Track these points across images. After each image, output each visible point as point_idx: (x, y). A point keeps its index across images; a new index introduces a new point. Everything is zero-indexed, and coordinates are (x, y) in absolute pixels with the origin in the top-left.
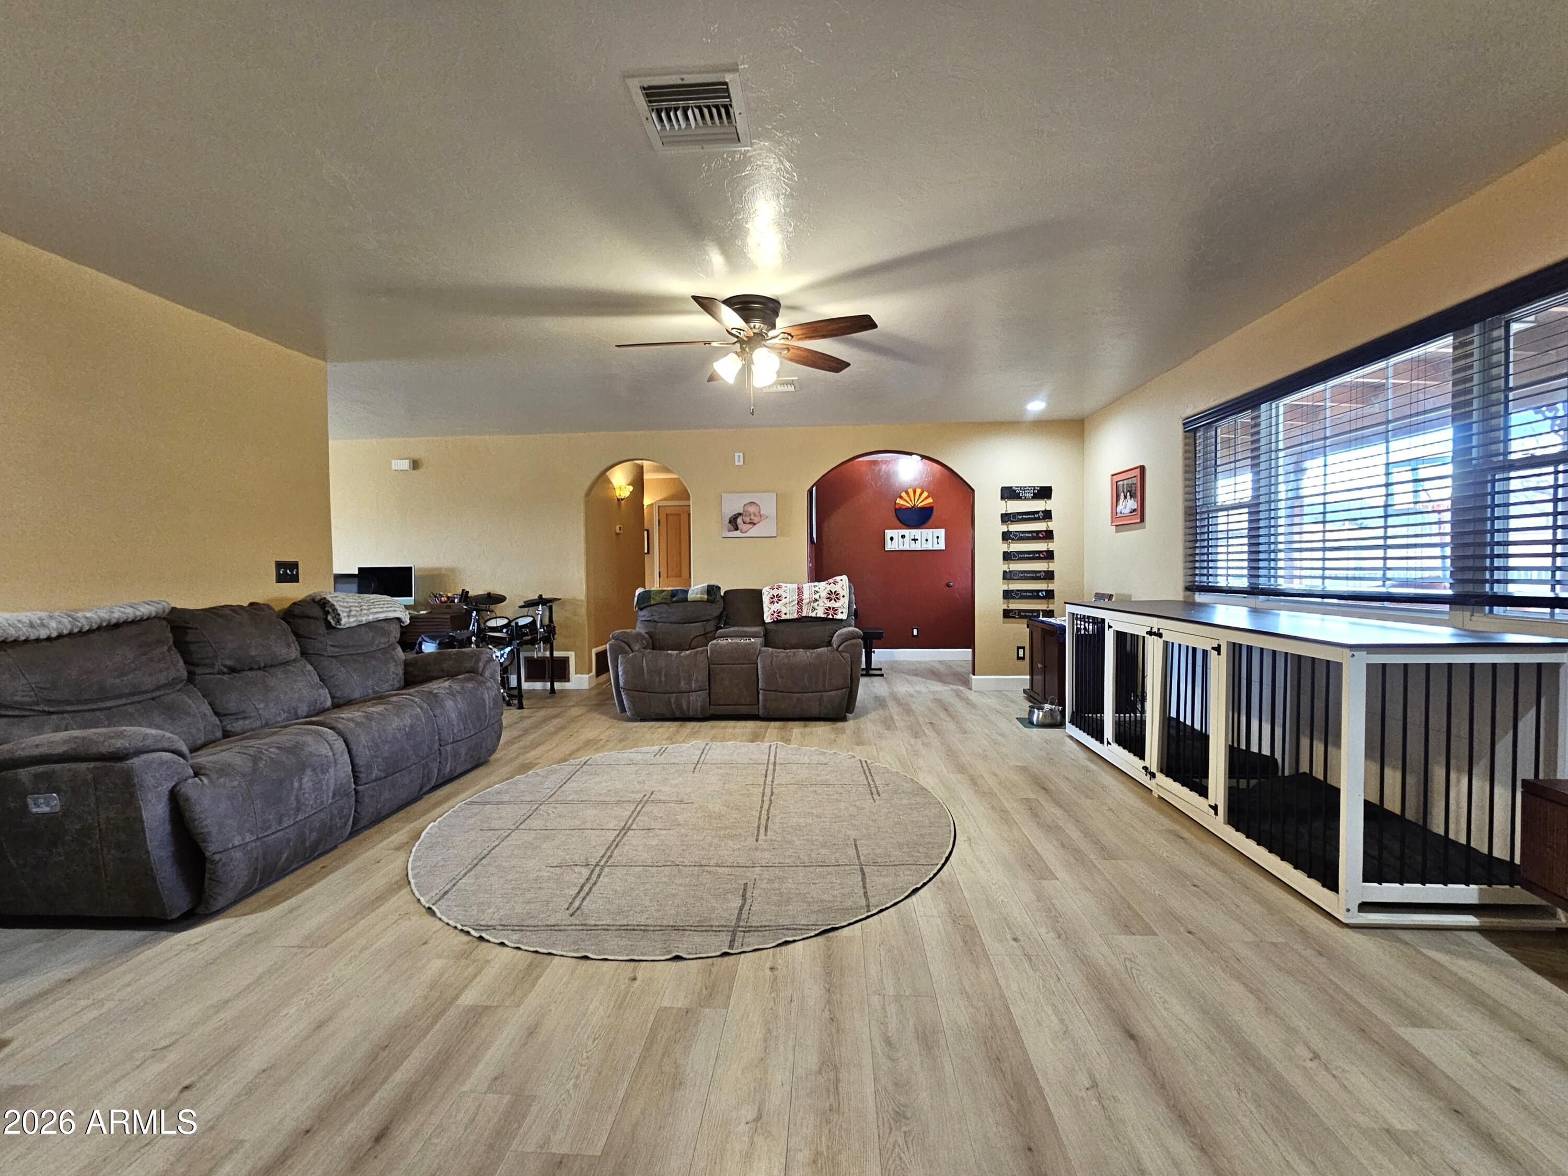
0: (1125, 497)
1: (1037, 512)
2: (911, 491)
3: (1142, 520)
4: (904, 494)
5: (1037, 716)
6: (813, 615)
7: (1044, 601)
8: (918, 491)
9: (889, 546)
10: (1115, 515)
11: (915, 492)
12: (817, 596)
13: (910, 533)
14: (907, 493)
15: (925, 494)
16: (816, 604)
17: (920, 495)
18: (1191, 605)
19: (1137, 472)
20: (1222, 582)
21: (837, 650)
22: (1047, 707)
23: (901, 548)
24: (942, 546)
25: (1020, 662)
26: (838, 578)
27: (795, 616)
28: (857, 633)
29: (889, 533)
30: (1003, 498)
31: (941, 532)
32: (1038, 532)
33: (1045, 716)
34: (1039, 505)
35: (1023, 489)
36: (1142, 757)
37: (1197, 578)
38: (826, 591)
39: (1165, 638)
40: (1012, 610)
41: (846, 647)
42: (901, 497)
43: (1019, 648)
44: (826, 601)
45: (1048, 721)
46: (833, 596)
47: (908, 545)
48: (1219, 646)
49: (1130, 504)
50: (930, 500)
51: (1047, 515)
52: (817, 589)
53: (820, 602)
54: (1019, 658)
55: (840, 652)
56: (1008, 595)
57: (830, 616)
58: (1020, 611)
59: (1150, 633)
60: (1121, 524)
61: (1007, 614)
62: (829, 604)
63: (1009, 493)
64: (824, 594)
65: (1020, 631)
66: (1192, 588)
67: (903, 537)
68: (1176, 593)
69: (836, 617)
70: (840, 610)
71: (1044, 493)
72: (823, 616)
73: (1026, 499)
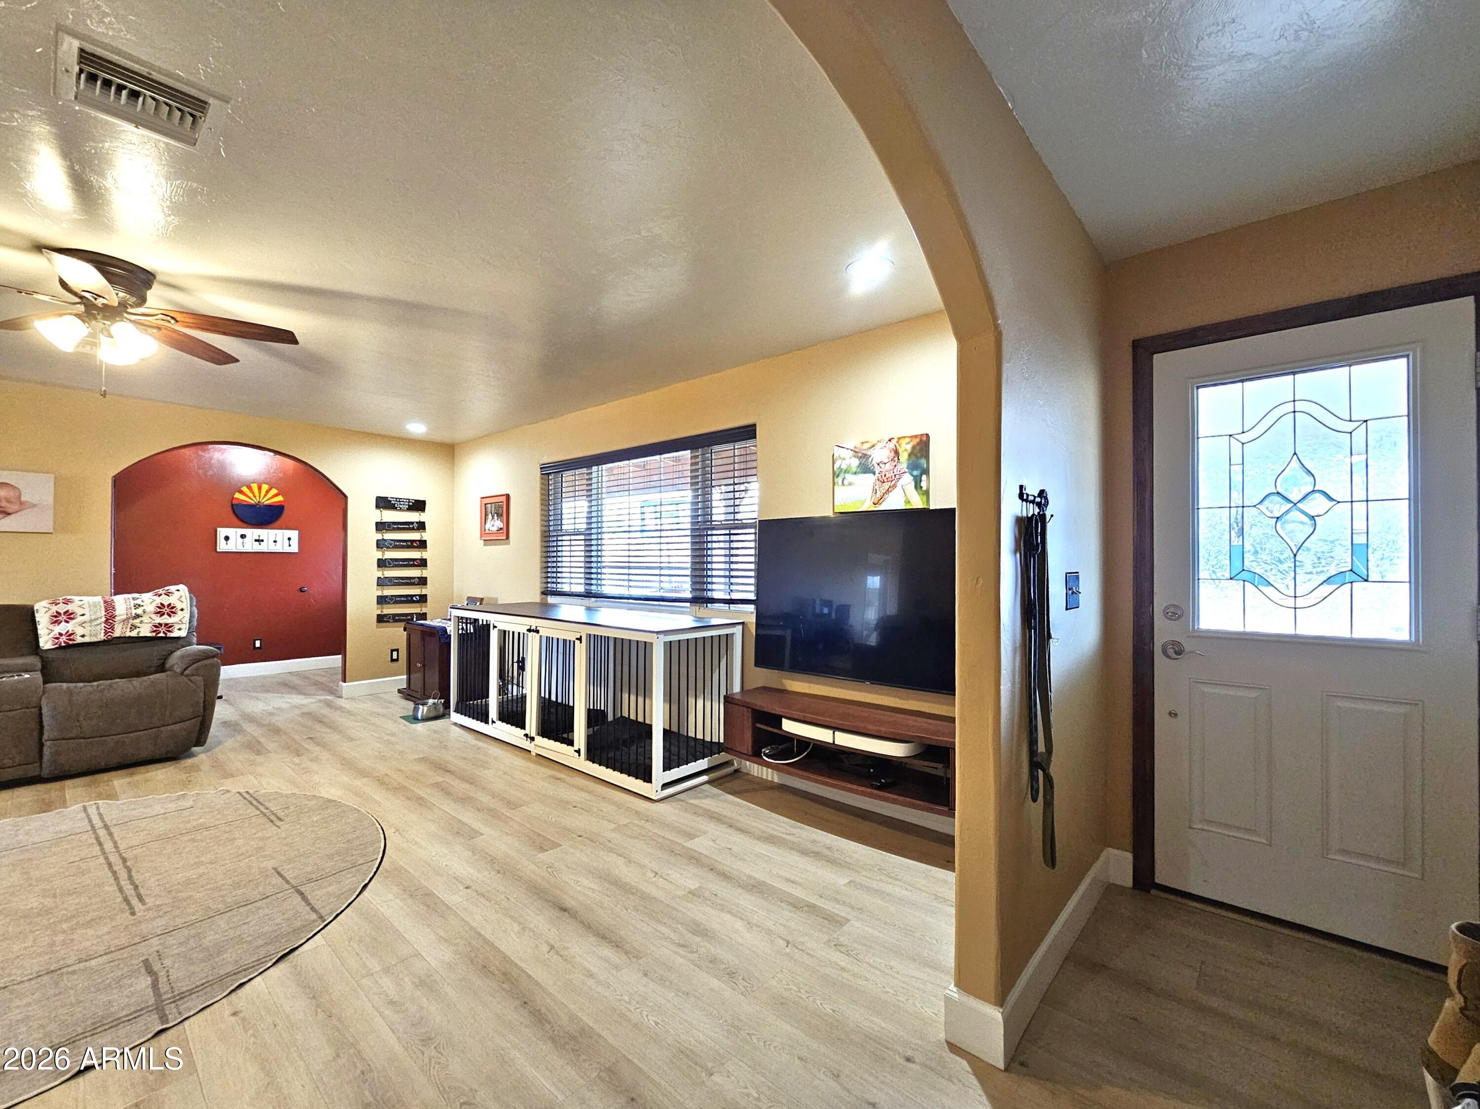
0: (493, 518)
1: (412, 523)
2: (255, 487)
3: (508, 538)
4: (245, 489)
5: (422, 710)
6: (134, 634)
7: (418, 605)
8: (265, 487)
9: (222, 546)
10: (483, 532)
11: (260, 488)
12: (139, 611)
13: (252, 533)
14: (250, 488)
15: (274, 491)
16: (138, 620)
17: (267, 492)
18: (545, 606)
19: (504, 499)
20: (566, 588)
21: (182, 674)
22: (431, 701)
23: (240, 549)
24: (295, 548)
25: (395, 664)
26: (172, 588)
27: (101, 637)
28: (211, 651)
29: (222, 532)
30: (378, 507)
31: (294, 534)
32: (412, 541)
33: (429, 710)
34: (414, 517)
35: (399, 500)
36: (523, 727)
37: (549, 585)
38: (154, 604)
39: (540, 634)
40: (386, 615)
41: (197, 669)
42: (241, 492)
43: (392, 651)
44: (154, 616)
45: (432, 715)
46: (167, 610)
47: (250, 546)
48: (581, 637)
49: (494, 524)
50: (280, 498)
51: (421, 526)
52: (138, 602)
53: (145, 619)
54: (392, 660)
55: (187, 676)
56: (382, 600)
57: (162, 635)
58: (394, 615)
59: (529, 630)
60: (489, 539)
61: (381, 619)
62: (158, 620)
63: (383, 503)
64: (151, 608)
65: (397, 635)
66: (545, 593)
67: (243, 536)
68: (537, 598)
69: (169, 635)
70: (177, 627)
71: (419, 506)
72: (150, 635)
73: (401, 510)
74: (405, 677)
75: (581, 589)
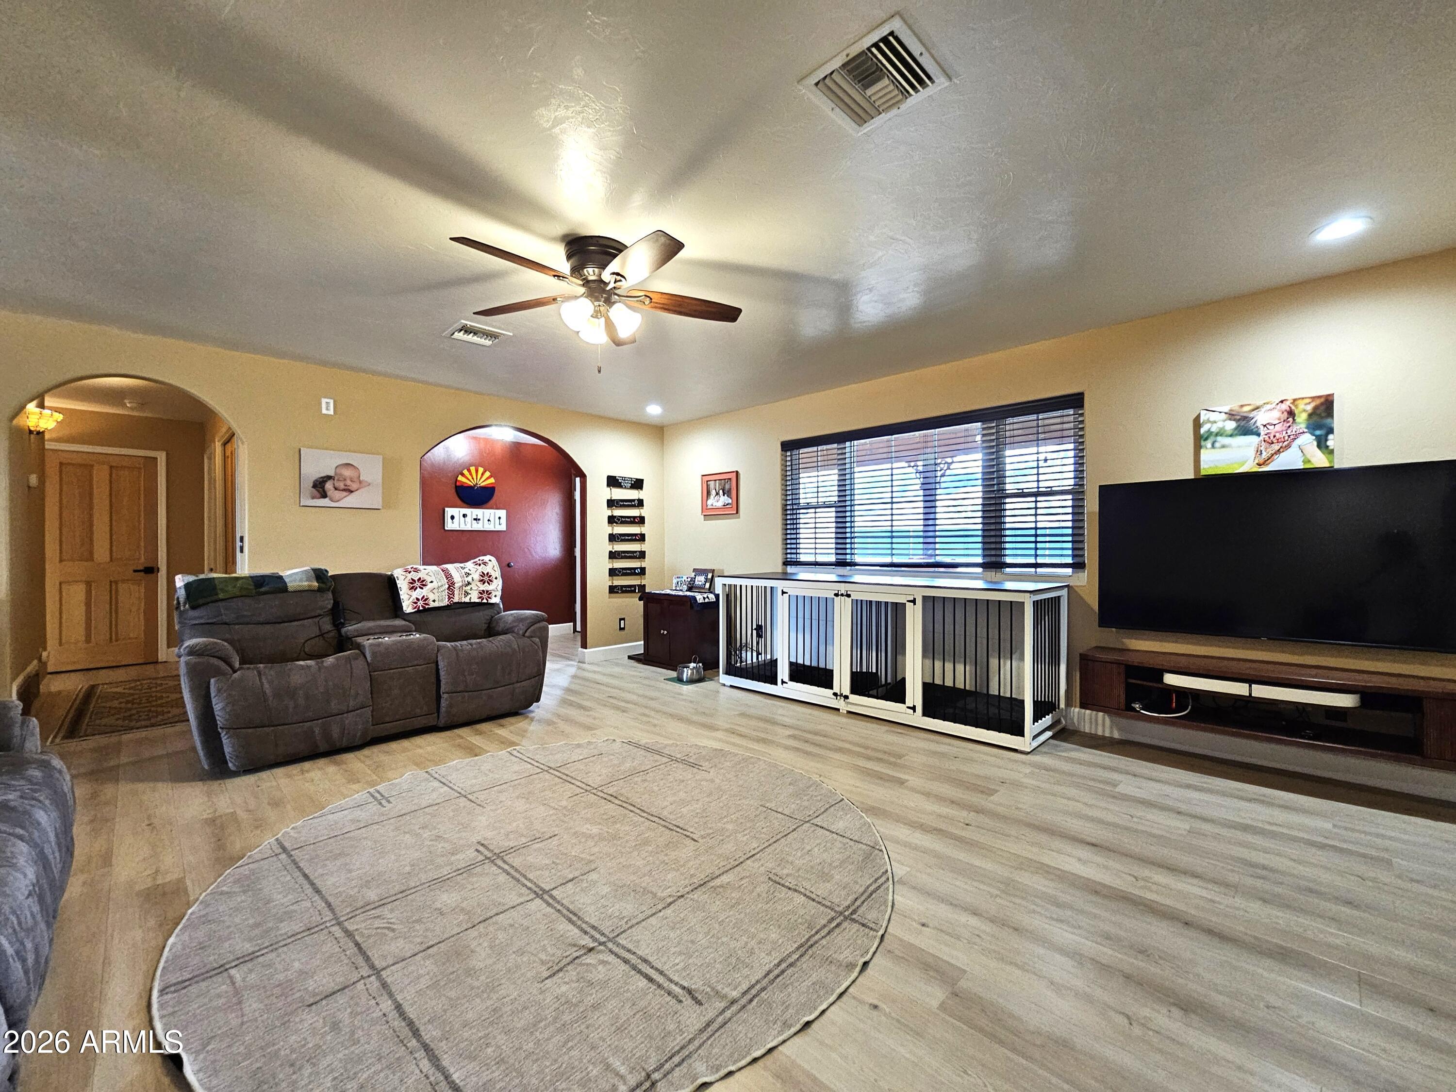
0: (717, 494)
1: (634, 500)
2: (473, 469)
3: (737, 513)
4: (466, 472)
6: (467, 600)
7: (638, 577)
8: (481, 470)
9: (450, 525)
10: (704, 507)
11: (477, 471)
12: (469, 579)
13: (472, 512)
14: (469, 471)
15: (488, 474)
16: (468, 588)
17: (483, 474)
19: (734, 476)
21: (524, 635)
22: (692, 665)
23: (463, 527)
24: (503, 527)
25: (622, 632)
26: (487, 558)
27: (446, 602)
28: (536, 615)
29: (450, 511)
30: (609, 485)
31: (503, 513)
32: (635, 517)
33: (692, 673)
34: (633, 494)
35: (624, 479)
36: (830, 686)
38: (477, 573)
39: (853, 597)
40: (616, 586)
41: (534, 631)
42: (463, 475)
43: (621, 620)
44: (479, 584)
45: (695, 677)
46: (486, 578)
47: (468, 525)
48: (915, 599)
49: (718, 501)
50: (492, 480)
51: (640, 503)
52: (466, 570)
53: (473, 586)
54: (621, 629)
55: (528, 637)
56: (613, 572)
57: (485, 601)
58: (622, 586)
59: (836, 595)
60: (709, 514)
61: (613, 590)
62: (483, 587)
63: (613, 482)
64: (477, 577)
65: (634, 606)
67: (465, 516)
69: (491, 601)
70: (494, 594)
71: (638, 484)
72: (478, 601)
73: (625, 488)
74: (642, 642)
75: (832, 559)
